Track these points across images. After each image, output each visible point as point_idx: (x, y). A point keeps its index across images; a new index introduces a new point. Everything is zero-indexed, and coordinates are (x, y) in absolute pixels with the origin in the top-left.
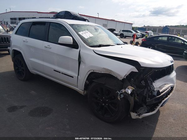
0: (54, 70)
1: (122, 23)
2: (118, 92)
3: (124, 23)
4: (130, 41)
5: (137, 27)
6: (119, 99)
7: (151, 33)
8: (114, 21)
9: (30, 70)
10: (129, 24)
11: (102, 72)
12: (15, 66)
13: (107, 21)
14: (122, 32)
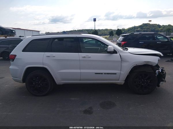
0: (95, 74)
1: (30, 31)
10: (37, 32)
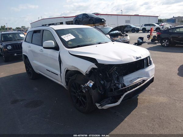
1: (146, 17)
2: (83, 86)
3: (149, 17)
4: (148, 36)
5: (166, 19)
6: (84, 91)
7: (168, 26)
8: (138, 15)
9: (35, 71)
10: (154, 17)
11: (73, 70)
12: (26, 67)
13: (130, 16)
14: (144, 27)
